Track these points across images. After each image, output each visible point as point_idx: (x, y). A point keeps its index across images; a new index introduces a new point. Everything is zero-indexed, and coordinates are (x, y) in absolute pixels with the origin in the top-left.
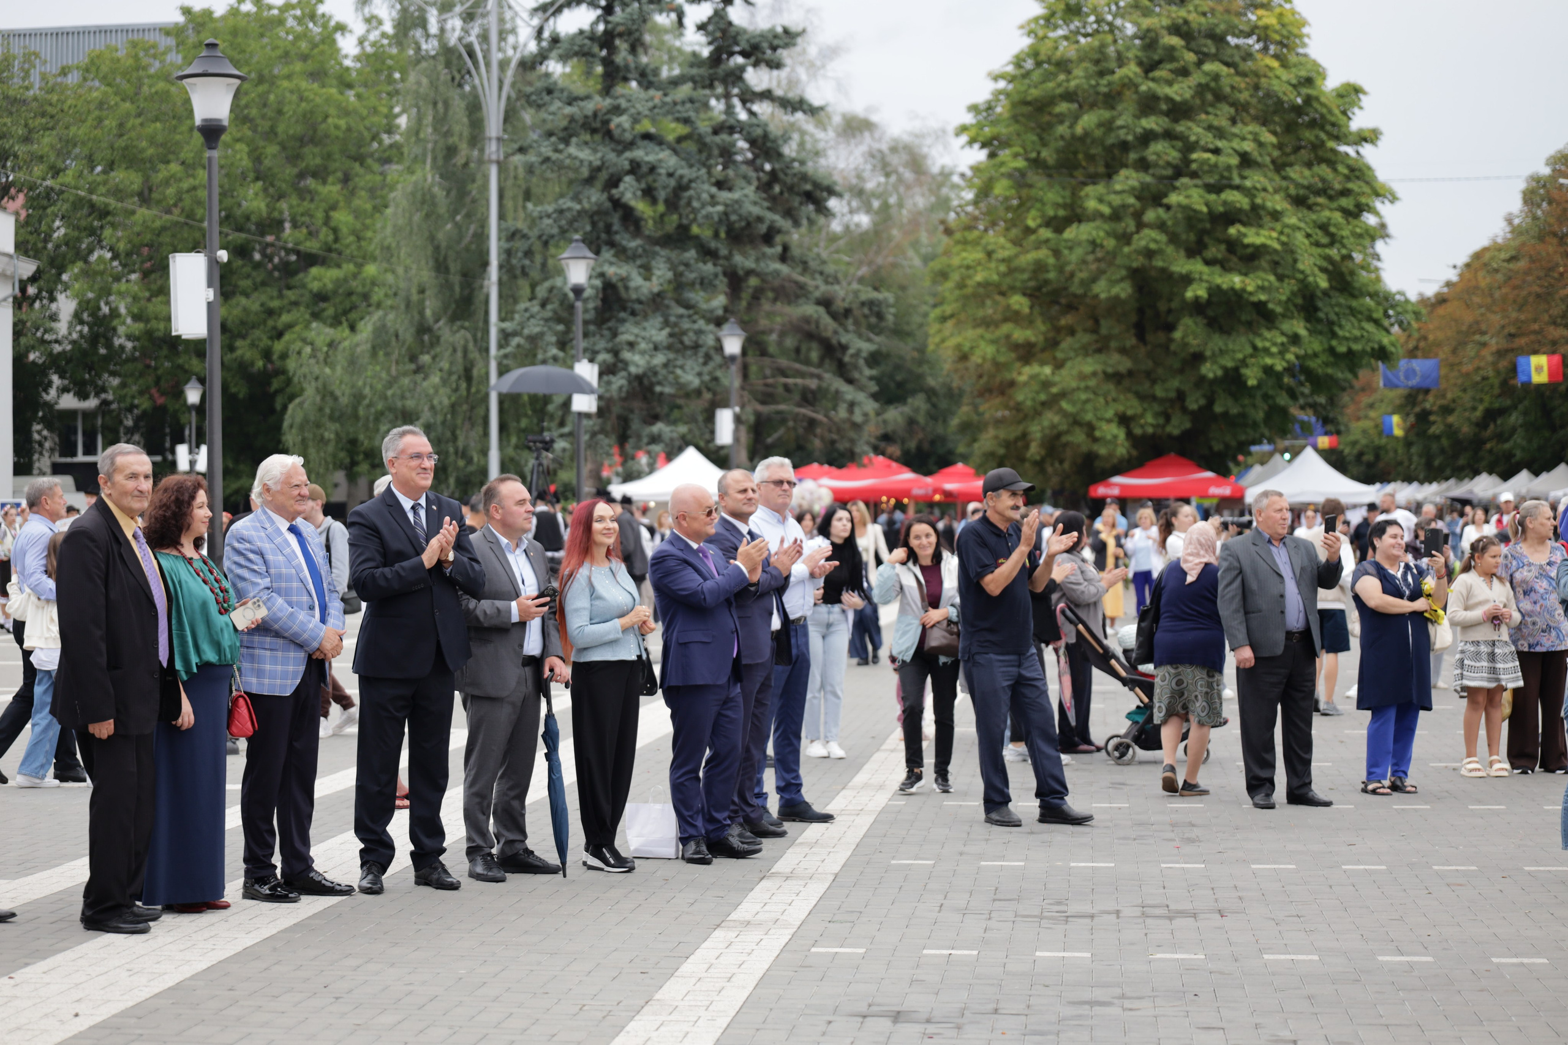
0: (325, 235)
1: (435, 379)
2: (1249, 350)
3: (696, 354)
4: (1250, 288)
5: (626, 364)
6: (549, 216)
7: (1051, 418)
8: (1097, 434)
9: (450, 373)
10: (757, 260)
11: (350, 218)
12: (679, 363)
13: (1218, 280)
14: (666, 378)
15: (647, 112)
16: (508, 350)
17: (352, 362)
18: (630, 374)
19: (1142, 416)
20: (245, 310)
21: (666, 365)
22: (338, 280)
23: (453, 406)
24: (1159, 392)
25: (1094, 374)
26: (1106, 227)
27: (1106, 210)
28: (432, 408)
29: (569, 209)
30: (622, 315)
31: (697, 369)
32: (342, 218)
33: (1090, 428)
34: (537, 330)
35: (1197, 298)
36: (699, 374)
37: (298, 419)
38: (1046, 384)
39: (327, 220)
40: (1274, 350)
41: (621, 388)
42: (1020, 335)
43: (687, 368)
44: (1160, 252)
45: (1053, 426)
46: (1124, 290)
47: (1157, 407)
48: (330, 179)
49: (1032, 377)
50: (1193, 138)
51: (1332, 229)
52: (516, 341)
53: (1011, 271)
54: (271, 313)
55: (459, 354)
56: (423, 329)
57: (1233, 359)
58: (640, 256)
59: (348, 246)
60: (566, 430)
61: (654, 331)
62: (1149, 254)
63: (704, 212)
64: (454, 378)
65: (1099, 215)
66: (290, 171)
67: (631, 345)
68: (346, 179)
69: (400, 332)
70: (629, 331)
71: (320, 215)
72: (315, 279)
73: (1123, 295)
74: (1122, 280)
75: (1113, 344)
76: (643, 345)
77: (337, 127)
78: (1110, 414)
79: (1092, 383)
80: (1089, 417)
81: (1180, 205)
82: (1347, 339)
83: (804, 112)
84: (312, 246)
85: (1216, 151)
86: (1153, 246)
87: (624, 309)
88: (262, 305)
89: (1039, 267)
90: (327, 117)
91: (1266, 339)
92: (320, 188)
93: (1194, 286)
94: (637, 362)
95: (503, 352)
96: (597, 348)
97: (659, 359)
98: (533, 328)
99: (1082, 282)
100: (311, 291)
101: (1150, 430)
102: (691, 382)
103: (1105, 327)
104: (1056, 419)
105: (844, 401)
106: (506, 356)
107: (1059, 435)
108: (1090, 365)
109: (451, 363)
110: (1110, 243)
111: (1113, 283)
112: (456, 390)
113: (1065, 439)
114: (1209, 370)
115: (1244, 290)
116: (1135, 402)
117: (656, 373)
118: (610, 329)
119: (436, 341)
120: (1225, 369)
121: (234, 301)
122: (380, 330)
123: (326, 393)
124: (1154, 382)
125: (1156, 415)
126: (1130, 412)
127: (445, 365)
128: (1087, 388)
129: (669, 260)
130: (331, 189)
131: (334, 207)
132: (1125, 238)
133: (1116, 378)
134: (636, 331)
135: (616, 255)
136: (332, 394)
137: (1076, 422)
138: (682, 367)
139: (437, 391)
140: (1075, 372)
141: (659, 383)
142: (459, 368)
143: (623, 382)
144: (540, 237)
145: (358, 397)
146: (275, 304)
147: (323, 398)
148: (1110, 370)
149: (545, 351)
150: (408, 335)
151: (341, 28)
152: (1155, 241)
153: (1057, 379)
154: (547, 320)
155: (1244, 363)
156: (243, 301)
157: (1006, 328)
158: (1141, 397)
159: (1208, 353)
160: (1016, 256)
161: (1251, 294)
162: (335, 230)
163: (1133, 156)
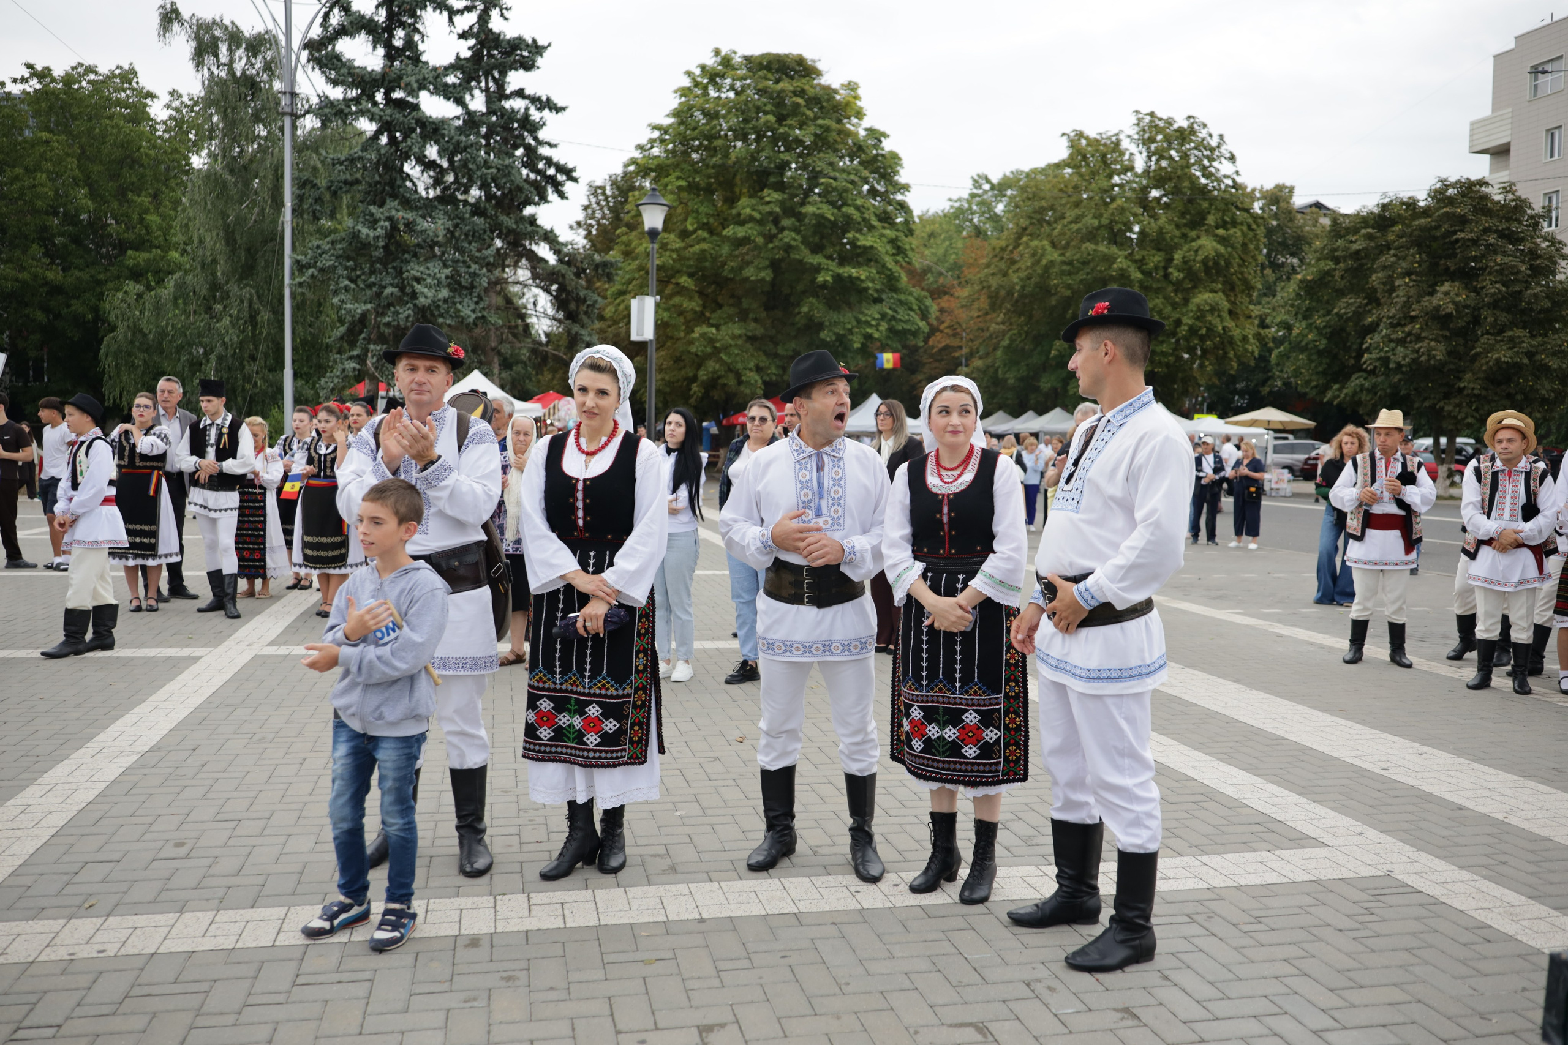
0: (139, 230)
1: (226, 321)
2: (855, 323)
3: (471, 294)
4: (863, 277)
5: (414, 295)
6: (341, 164)
7: (712, 365)
8: (744, 378)
9: (238, 318)
10: (516, 223)
11: (158, 219)
12: (458, 299)
13: (841, 271)
14: (447, 312)
15: (431, 79)
16: (304, 278)
17: (158, 307)
18: (415, 305)
19: (769, 368)
20: (78, 278)
21: (446, 301)
22: (149, 259)
23: (241, 343)
24: (781, 351)
25: (740, 336)
26: (757, 228)
27: (757, 215)
28: (224, 344)
29: (360, 158)
30: (406, 256)
31: (472, 306)
32: (153, 218)
33: (738, 375)
34: (331, 263)
35: (826, 281)
36: (474, 311)
37: (114, 348)
38: (711, 341)
39: (141, 220)
40: (873, 323)
41: (407, 317)
42: (687, 304)
43: (465, 304)
44: (796, 248)
45: (714, 372)
46: (767, 275)
47: (778, 363)
48: (143, 193)
49: (703, 335)
50: (818, 169)
51: (899, 244)
52: (311, 271)
53: (681, 258)
54: (99, 283)
55: (246, 304)
56: (214, 286)
57: (844, 328)
58: (421, 208)
59: (157, 238)
60: (355, 353)
61: (437, 270)
62: (788, 248)
63: (479, 173)
64: (241, 322)
65: (751, 219)
66: (112, 185)
67: (418, 280)
68: (155, 196)
69: (197, 288)
70: (415, 269)
71: (135, 216)
72: (130, 257)
73: (768, 279)
74: (765, 268)
75: (751, 316)
76: (429, 280)
77: (147, 155)
78: (752, 365)
79: (740, 342)
80: (739, 366)
81: (814, 214)
82: (901, 320)
83: (551, 109)
84: (130, 236)
85: (835, 179)
86: (793, 243)
87: (408, 252)
88: (92, 276)
89: (702, 256)
90: (140, 147)
91: (866, 315)
92: (135, 198)
93: (822, 274)
94: (426, 295)
95: (298, 280)
96: (383, 283)
97: (444, 293)
98: (327, 261)
99: (732, 269)
100: (128, 268)
101: (774, 378)
102: (469, 317)
103: (745, 303)
104: (717, 366)
105: (583, 341)
106: (300, 284)
107: (719, 377)
108: (737, 329)
109: (239, 311)
110: (760, 240)
111: (760, 269)
112: (243, 331)
113: (721, 381)
114: (825, 335)
115: (858, 278)
116: (764, 358)
117: (438, 307)
118: (394, 268)
119: (226, 296)
120: (837, 334)
121: (70, 273)
122: (181, 286)
123: (136, 330)
124: (776, 344)
125: (778, 367)
126: (762, 365)
127: (234, 312)
128: (736, 345)
129: (446, 213)
130: (145, 200)
131: (147, 211)
132: (770, 238)
133: (752, 339)
134: (422, 269)
135: (400, 203)
136: (141, 331)
137: (730, 369)
138: (460, 303)
139: (227, 332)
140: (730, 332)
141: (441, 315)
142: (246, 314)
143: (410, 312)
144: (329, 188)
145: (163, 334)
146: (102, 277)
147: (134, 333)
148: (750, 334)
149: (337, 284)
150: (204, 292)
151: (151, 95)
152: (794, 239)
153: (719, 337)
154: (337, 257)
155: (850, 331)
156: (77, 273)
157: (677, 300)
158: (767, 354)
159: (827, 323)
160: (685, 248)
161: (862, 281)
162: (147, 228)
163: (772, 179)
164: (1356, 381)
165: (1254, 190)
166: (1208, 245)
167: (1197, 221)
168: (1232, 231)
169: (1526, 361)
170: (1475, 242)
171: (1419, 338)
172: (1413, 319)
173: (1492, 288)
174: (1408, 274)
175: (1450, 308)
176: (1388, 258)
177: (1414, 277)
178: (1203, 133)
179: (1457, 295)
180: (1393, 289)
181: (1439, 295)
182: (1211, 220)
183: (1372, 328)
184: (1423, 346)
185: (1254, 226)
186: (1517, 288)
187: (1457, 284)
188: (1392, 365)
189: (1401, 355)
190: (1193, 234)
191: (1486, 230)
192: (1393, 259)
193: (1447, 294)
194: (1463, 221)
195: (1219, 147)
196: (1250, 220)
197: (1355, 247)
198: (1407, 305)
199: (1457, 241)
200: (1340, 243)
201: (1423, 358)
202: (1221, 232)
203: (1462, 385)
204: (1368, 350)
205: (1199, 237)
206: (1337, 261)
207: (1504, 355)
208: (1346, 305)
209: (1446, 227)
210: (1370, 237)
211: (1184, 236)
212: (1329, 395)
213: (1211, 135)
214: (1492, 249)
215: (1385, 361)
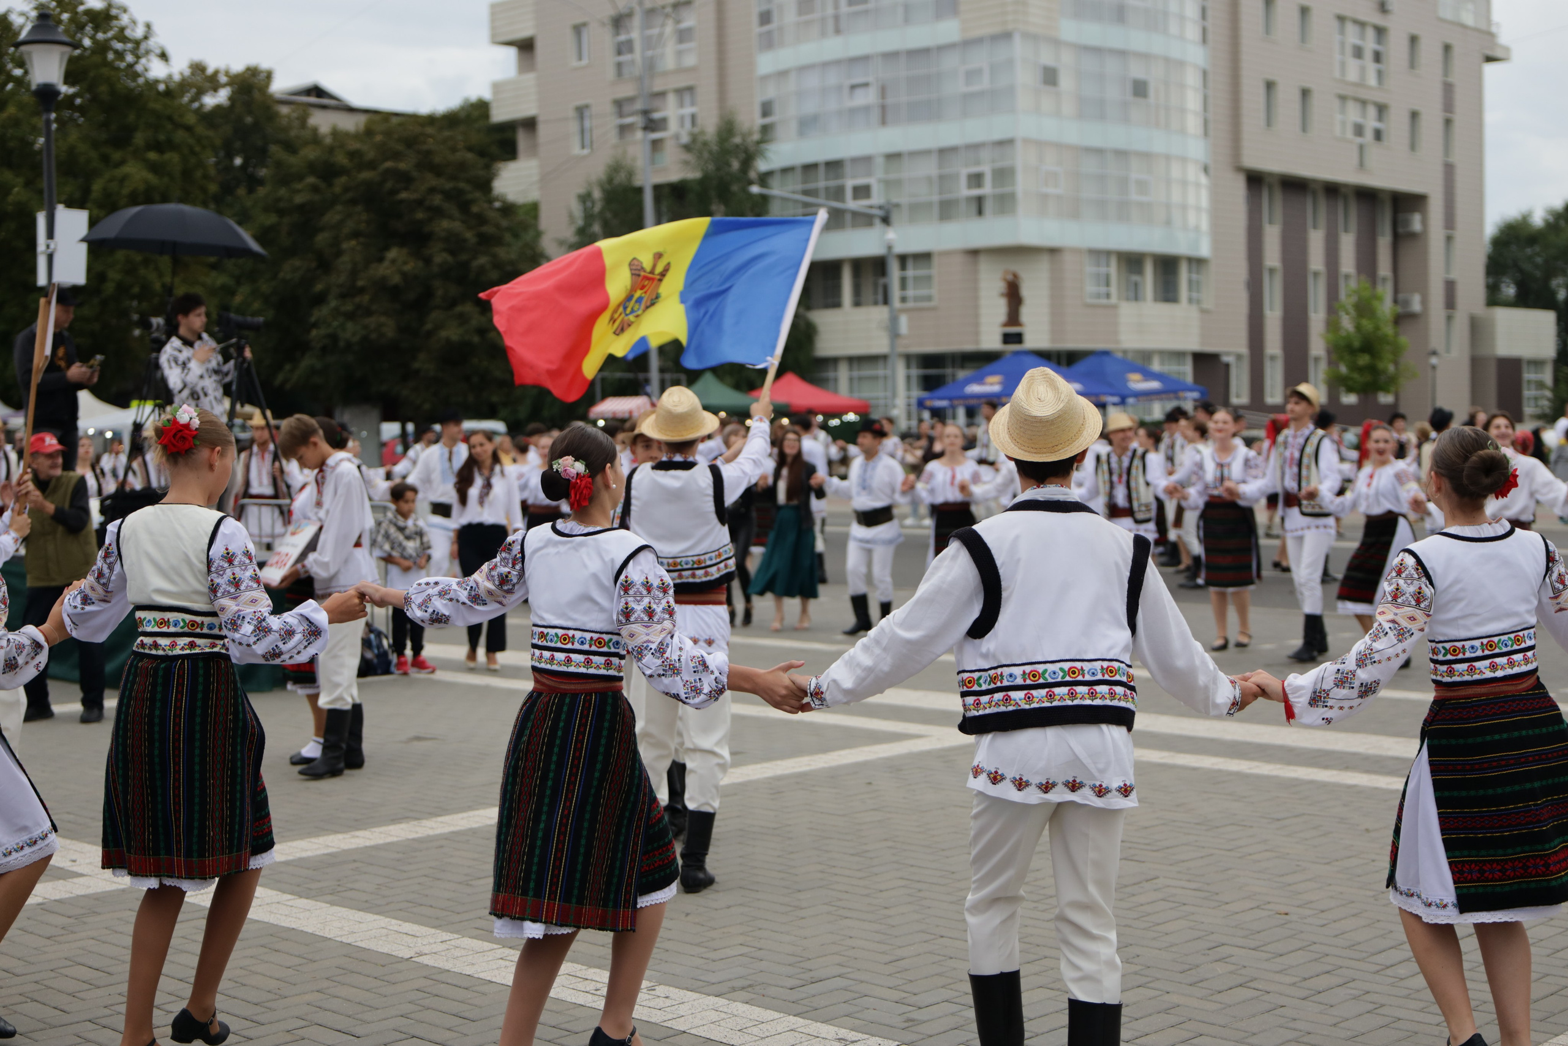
164: (307, 362)
165: (216, 73)
166: (136, 173)
167: (122, 140)
168: (168, 156)
169: (476, 339)
170: (420, 203)
171: (369, 313)
172: (362, 291)
173: (440, 258)
174: (356, 235)
175: (396, 279)
176: (332, 217)
177: (362, 240)
178: (125, 19)
179: (405, 263)
180: (339, 253)
181: (386, 263)
182: (139, 138)
183: (320, 299)
184: (372, 321)
185: (197, 149)
186: (464, 257)
187: (405, 251)
188: (342, 344)
189: (351, 332)
190: (117, 156)
191: (432, 190)
192: (337, 217)
193: (393, 261)
194: (405, 179)
195: (146, 38)
196: (191, 141)
197: (299, 199)
198: (354, 273)
199: (401, 201)
200: (283, 192)
201: (373, 336)
202: (152, 156)
203: (416, 365)
204: (315, 325)
205: (122, 162)
206: (281, 213)
207: (452, 333)
208: (292, 269)
209: (389, 185)
210: (315, 189)
211: (105, 159)
212: (280, 378)
213: (134, 22)
214: (438, 212)
215: (334, 338)
